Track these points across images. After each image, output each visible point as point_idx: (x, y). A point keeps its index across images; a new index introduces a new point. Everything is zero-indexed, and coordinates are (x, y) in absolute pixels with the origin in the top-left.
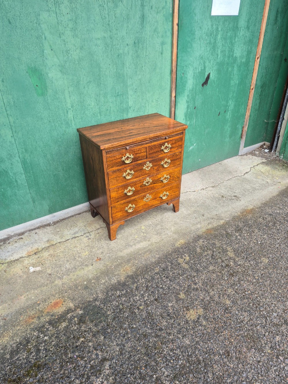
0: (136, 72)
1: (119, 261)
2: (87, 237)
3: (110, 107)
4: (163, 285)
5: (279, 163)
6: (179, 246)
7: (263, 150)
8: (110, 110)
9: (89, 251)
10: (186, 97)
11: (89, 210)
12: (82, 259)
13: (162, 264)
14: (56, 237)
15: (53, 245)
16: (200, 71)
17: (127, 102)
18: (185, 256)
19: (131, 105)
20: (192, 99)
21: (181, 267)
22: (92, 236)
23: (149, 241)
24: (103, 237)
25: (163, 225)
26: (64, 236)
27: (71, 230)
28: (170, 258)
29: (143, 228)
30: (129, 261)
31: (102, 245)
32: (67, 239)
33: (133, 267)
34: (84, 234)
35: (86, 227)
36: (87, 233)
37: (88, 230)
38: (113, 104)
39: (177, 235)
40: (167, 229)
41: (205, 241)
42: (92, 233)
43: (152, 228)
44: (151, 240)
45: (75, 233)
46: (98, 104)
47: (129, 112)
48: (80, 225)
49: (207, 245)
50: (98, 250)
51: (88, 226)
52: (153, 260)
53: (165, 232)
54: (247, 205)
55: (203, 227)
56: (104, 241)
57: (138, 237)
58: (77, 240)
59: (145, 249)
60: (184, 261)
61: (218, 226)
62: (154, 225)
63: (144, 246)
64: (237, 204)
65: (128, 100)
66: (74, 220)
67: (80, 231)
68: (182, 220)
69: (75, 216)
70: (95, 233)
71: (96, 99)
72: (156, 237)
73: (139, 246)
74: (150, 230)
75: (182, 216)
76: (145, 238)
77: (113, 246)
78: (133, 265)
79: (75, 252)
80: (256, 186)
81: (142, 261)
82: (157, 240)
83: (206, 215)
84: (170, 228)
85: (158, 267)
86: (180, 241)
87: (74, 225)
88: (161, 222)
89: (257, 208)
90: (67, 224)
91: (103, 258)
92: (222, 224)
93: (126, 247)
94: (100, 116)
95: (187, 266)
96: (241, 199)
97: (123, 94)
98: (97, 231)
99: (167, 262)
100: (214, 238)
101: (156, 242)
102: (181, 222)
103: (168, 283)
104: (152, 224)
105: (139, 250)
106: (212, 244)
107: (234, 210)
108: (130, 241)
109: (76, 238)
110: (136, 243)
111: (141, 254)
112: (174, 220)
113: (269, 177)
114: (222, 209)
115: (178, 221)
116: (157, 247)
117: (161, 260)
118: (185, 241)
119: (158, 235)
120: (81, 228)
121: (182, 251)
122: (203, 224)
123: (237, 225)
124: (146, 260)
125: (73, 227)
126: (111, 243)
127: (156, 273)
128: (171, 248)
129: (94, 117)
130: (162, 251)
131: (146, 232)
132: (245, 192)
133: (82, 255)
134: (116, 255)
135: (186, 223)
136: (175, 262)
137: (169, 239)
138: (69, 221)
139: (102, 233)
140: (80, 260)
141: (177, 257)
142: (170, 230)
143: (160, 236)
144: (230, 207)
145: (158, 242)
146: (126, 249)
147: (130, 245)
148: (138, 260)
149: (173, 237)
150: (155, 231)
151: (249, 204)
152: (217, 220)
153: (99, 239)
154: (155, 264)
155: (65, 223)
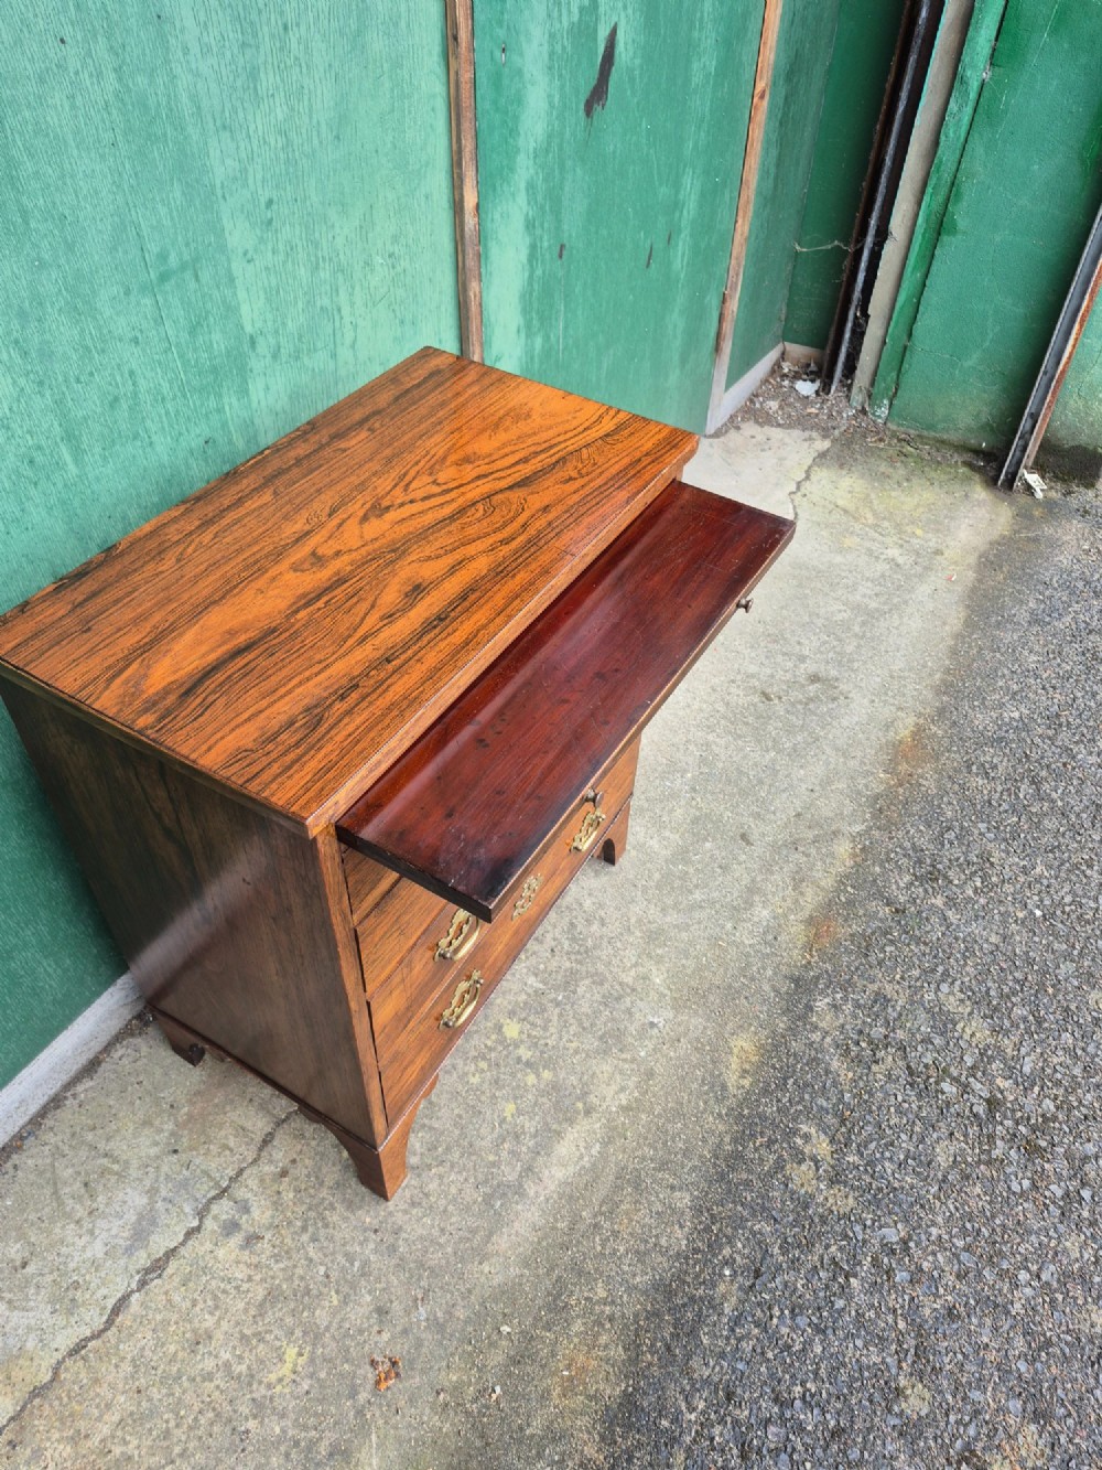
0: (253, 74)
1: (505, 1329)
2: (231, 1227)
3: (132, 373)
4: (803, 1384)
5: (882, 445)
6: (746, 1082)
7: (786, 383)
8: (135, 394)
9: (298, 1333)
10: (522, 198)
11: (139, 1017)
12: (283, 1416)
13: (730, 1242)
14: (30, 1318)
15: (36, 1392)
16: (576, 18)
17: (231, 310)
18: (807, 1137)
19: (259, 325)
20: (549, 203)
21: (823, 1220)
22: (260, 1214)
23: (588, 1112)
24: (324, 1193)
25: (601, 967)
26: (76, 1285)
27: (104, 1216)
28: (748, 1184)
29: (512, 1030)
30: (557, 1307)
31: (350, 1258)
32: (110, 1303)
33: (604, 1339)
34: (202, 1214)
35: (184, 1151)
36: (214, 1198)
37: (209, 1176)
38: (144, 350)
39: (700, 1012)
40: (633, 990)
41: (838, 996)
42: (248, 1189)
43: (557, 1011)
44: (592, 1099)
45: (140, 1236)
46: (41, 383)
47: (251, 371)
48: (140, 1158)
49: (859, 1022)
50: (346, 1304)
51: (190, 1140)
52: (679, 1238)
53: (630, 1014)
54: (887, 712)
55: (780, 911)
56: (346, 1219)
57: (520, 1112)
58: (177, 1280)
59: (598, 1177)
60: (817, 1169)
61: (842, 881)
62: (556, 988)
63: (586, 1162)
64: (845, 723)
65: (235, 294)
66: (78, 1130)
67: (164, 1199)
68: (670, 902)
69: (69, 1094)
70: (262, 1181)
71: (16, 342)
72: (608, 1068)
73: (554, 1170)
74: (552, 1030)
75: (657, 876)
76: (558, 1102)
77: (421, 1237)
78: (594, 1322)
79: (218, 1387)
80: (864, 596)
81: (626, 1268)
82: (623, 1089)
83: (756, 830)
84: (645, 978)
85: (721, 1275)
86: (735, 1051)
87: (104, 1172)
88: (579, 957)
89: (933, 721)
90: (48, 1175)
91: (409, 1352)
92: (850, 863)
93: (493, 1206)
94: (76, 461)
95: (846, 1197)
96: (843, 687)
97: (196, 260)
98: (271, 1162)
99: (747, 1220)
100: (861, 964)
101: (624, 1102)
102: (673, 918)
103: (818, 1349)
104: (541, 986)
105: (571, 1197)
106: (875, 1002)
107: (852, 763)
108: (491, 1158)
109: (169, 1271)
110: (534, 1159)
111: (596, 1226)
112: (633, 920)
113: (889, 535)
114: (802, 772)
115: (654, 913)
116: (650, 1136)
117: (712, 1216)
118: (759, 1040)
119: (614, 1050)
120: (162, 1179)
121: (779, 1110)
122: (774, 894)
123: (907, 845)
124: (641, 1256)
125: (101, 1188)
126: (391, 1214)
127: (737, 1321)
128: (720, 1115)
129: (36, 484)
130: (686, 1153)
131: (542, 1052)
132: (840, 640)
133: (269, 1386)
134: (470, 1291)
135: (697, 915)
136: (783, 1203)
137: (678, 1058)
138: (47, 1148)
139: (307, 1161)
140: (277, 1430)
141: (776, 1162)
142: (652, 993)
143: (624, 1056)
144: (828, 751)
145: (636, 1100)
146: (498, 1222)
147: (509, 1187)
148: (601, 1276)
149: (690, 1033)
150: (584, 1029)
151: (893, 709)
152: (818, 848)
153: (312, 1214)
154: (700, 1256)
155: (32, 1177)
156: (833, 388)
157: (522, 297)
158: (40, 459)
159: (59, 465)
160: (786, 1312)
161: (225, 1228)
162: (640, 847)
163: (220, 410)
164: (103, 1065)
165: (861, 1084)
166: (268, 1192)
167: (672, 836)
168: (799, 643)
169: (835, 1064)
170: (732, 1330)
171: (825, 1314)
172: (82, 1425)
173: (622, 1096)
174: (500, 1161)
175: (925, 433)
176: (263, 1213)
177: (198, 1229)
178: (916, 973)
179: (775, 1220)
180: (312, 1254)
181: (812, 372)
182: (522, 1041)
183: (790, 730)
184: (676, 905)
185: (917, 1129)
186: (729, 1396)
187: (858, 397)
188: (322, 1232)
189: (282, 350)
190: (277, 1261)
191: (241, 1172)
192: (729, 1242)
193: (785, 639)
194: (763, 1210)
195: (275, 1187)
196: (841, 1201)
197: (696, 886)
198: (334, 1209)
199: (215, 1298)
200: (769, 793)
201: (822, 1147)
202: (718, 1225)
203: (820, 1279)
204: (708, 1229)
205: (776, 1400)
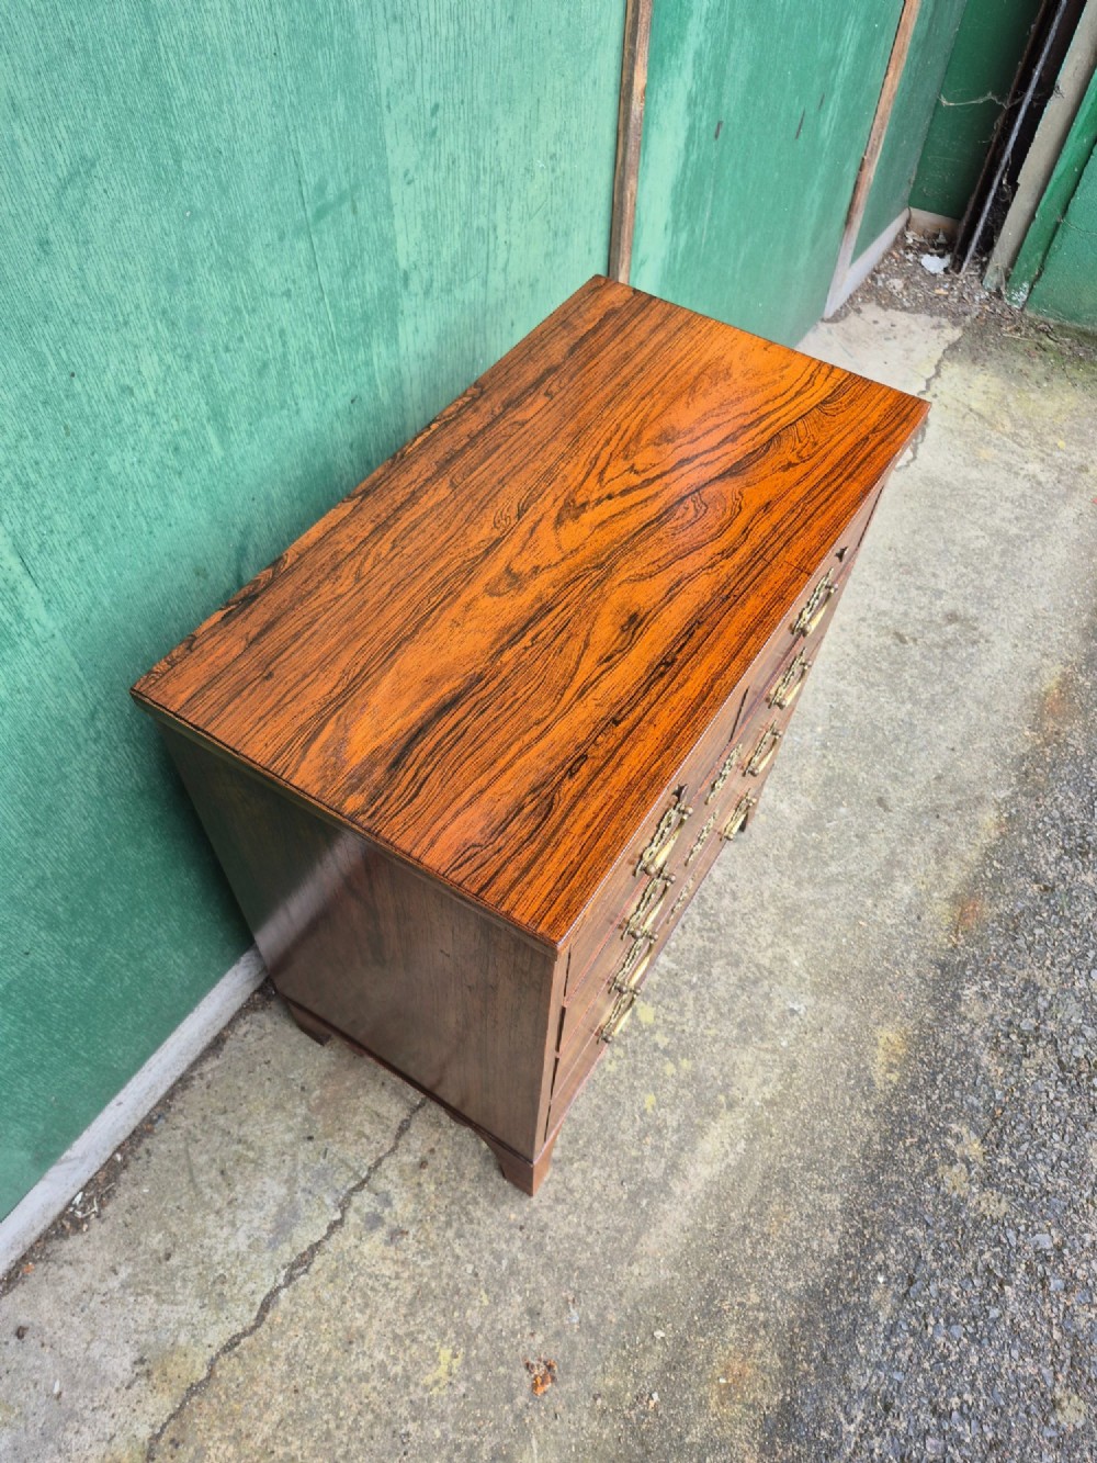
1: (659, 1334)
2: (374, 1221)
3: (282, 332)
4: (960, 1395)
5: (1017, 336)
6: (894, 1077)
7: (910, 256)
8: (285, 357)
9: (451, 1333)
10: (688, 72)
11: (261, 990)
12: (442, 1419)
14: (180, 1312)
15: (193, 1390)
18: (958, 1138)
19: (413, 258)
21: (977, 1225)
22: (402, 1208)
23: (730, 1106)
24: (465, 1186)
25: (736, 948)
26: (222, 1279)
27: (243, 1206)
28: (899, 1186)
30: (711, 1314)
31: (498, 1256)
32: (259, 1299)
33: (758, 1346)
34: (343, 1206)
35: (319, 1139)
36: (354, 1189)
37: (348, 1166)
38: (296, 305)
39: (842, 998)
40: (771, 973)
41: (987, 983)
42: (389, 1178)
43: (692, 994)
44: (734, 1092)
45: (282, 1229)
46: (188, 357)
47: (402, 313)
48: (276, 1145)
49: (1009, 1012)
50: (496, 1304)
51: (324, 1126)
52: (831, 1242)
53: (770, 1001)
54: (1032, 659)
55: (923, 887)
56: (490, 1214)
57: (660, 1104)
58: (323, 1277)
59: (745, 1176)
60: (969, 1172)
61: (989, 853)
62: (690, 969)
63: (732, 1160)
64: (986, 670)
65: (392, 224)
66: (209, 1113)
67: (304, 1190)
68: (805, 874)
69: (195, 1074)
70: (401, 1171)
71: (164, 312)
72: (751, 1059)
73: (699, 1167)
74: (689, 1015)
75: (789, 844)
76: (699, 1094)
77: (567, 1236)
78: (749, 1328)
79: (374, 1388)
80: (1003, 519)
81: (778, 1273)
82: (765, 1082)
83: (894, 793)
84: (783, 959)
85: (875, 1282)
86: (881, 1042)
87: (239, 1159)
88: (712, 934)
89: (1080, 669)
90: (183, 1161)
91: (563, 1356)
92: (995, 833)
93: (639, 1205)
94: (222, 441)
95: (999, 1201)
96: (983, 628)
97: (355, 188)
98: (408, 1151)
99: (899, 1225)
100: (1010, 948)
101: (768, 1096)
102: (808, 893)
103: (974, 1360)
104: (674, 966)
105: (718, 1197)
106: (1025, 990)
107: (995, 719)
108: (634, 1153)
109: (315, 1266)
110: (678, 1156)
111: (745, 1228)
112: (766, 894)
113: (1028, 446)
114: (941, 728)
115: (788, 886)
116: (796, 1133)
117: (864, 1220)
118: (906, 1031)
119: (754, 1039)
120: (299, 1168)
121: (928, 1109)
122: (915, 868)
123: (1056, 814)
124: (794, 1261)
125: (237, 1176)
126: (535, 1210)
127: (892, 1331)
128: (867, 1111)
129: (180, 474)
130: (835, 1152)
131: (679, 1039)
132: (979, 573)
133: (426, 1388)
134: (621, 1294)
135: (837, 890)
136: (936, 1207)
137: (821, 1049)
138: (179, 1132)
139: (446, 1152)
140: (438, 1434)
141: (928, 1163)
142: (790, 977)
143: (765, 1046)
144: (969, 703)
145: (781, 1094)
146: (646, 1222)
147: (655, 1184)
148: (753, 1279)
149: (833, 1022)
150: (721, 1014)
151: (1038, 655)
152: (961, 817)
153: (456, 1208)
154: (852, 1262)
155: (167, 1163)
156: (965, 265)
157: (675, 187)
158: (185, 444)
159: (204, 450)
160: (941, 1321)
161: (367, 1222)
162: (771, 811)
163: (368, 363)
164: (228, 1042)
165: (1012, 1080)
166: (409, 1183)
167: (803, 800)
168: (934, 575)
169: (985, 1059)
170: (888, 1339)
171: (981, 1323)
172: (243, 1423)
173: (765, 1089)
174: (643, 1157)
175: (1067, 323)
176: (405, 1206)
177: (340, 1222)
178: (1067, 958)
179: (928, 1225)
180: (458, 1250)
181: (940, 246)
182: (658, 1027)
183: (927, 678)
184: (811, 878)
185: (1070, 1129)
186: (887, 1408)
187: (992, 278)
188: (467, 1227)
189: (435, 284)
190: (424, 1258)
191: (379, 1162)
192: (882, 1248)
193: (919, 570)
194: (913, 1213)
195: (415, 1180)
196: (995, 1205)
197: (832, 857)
198: (477, 1203)
199: (364, 1295)
200: (906, 752)
201: (974, 1148)
202: (870, 1230)
203: (974, 1287)
204: (859, 1233)
205: (934, 1411)
